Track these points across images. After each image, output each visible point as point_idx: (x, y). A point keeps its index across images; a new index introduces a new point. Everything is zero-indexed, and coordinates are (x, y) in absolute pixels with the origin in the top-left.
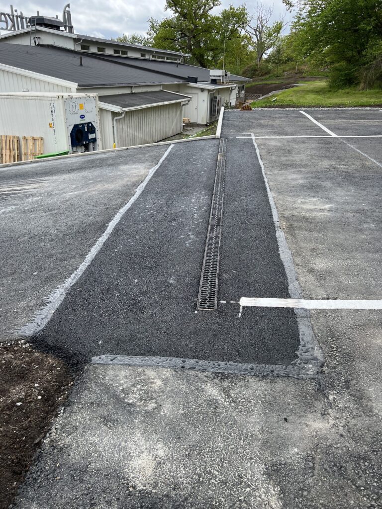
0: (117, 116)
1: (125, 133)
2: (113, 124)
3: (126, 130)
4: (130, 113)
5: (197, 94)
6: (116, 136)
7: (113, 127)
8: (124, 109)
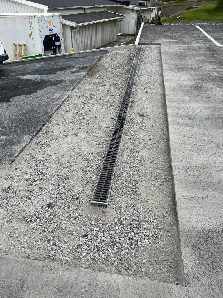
0: (74, 30)
1: (80, 41)
2: (71, 35)
3: (80, 39)
4: (83, 27)
5: (129, 13)
6: (73, 43)
7: (72, 37)
8: (78, 24)
